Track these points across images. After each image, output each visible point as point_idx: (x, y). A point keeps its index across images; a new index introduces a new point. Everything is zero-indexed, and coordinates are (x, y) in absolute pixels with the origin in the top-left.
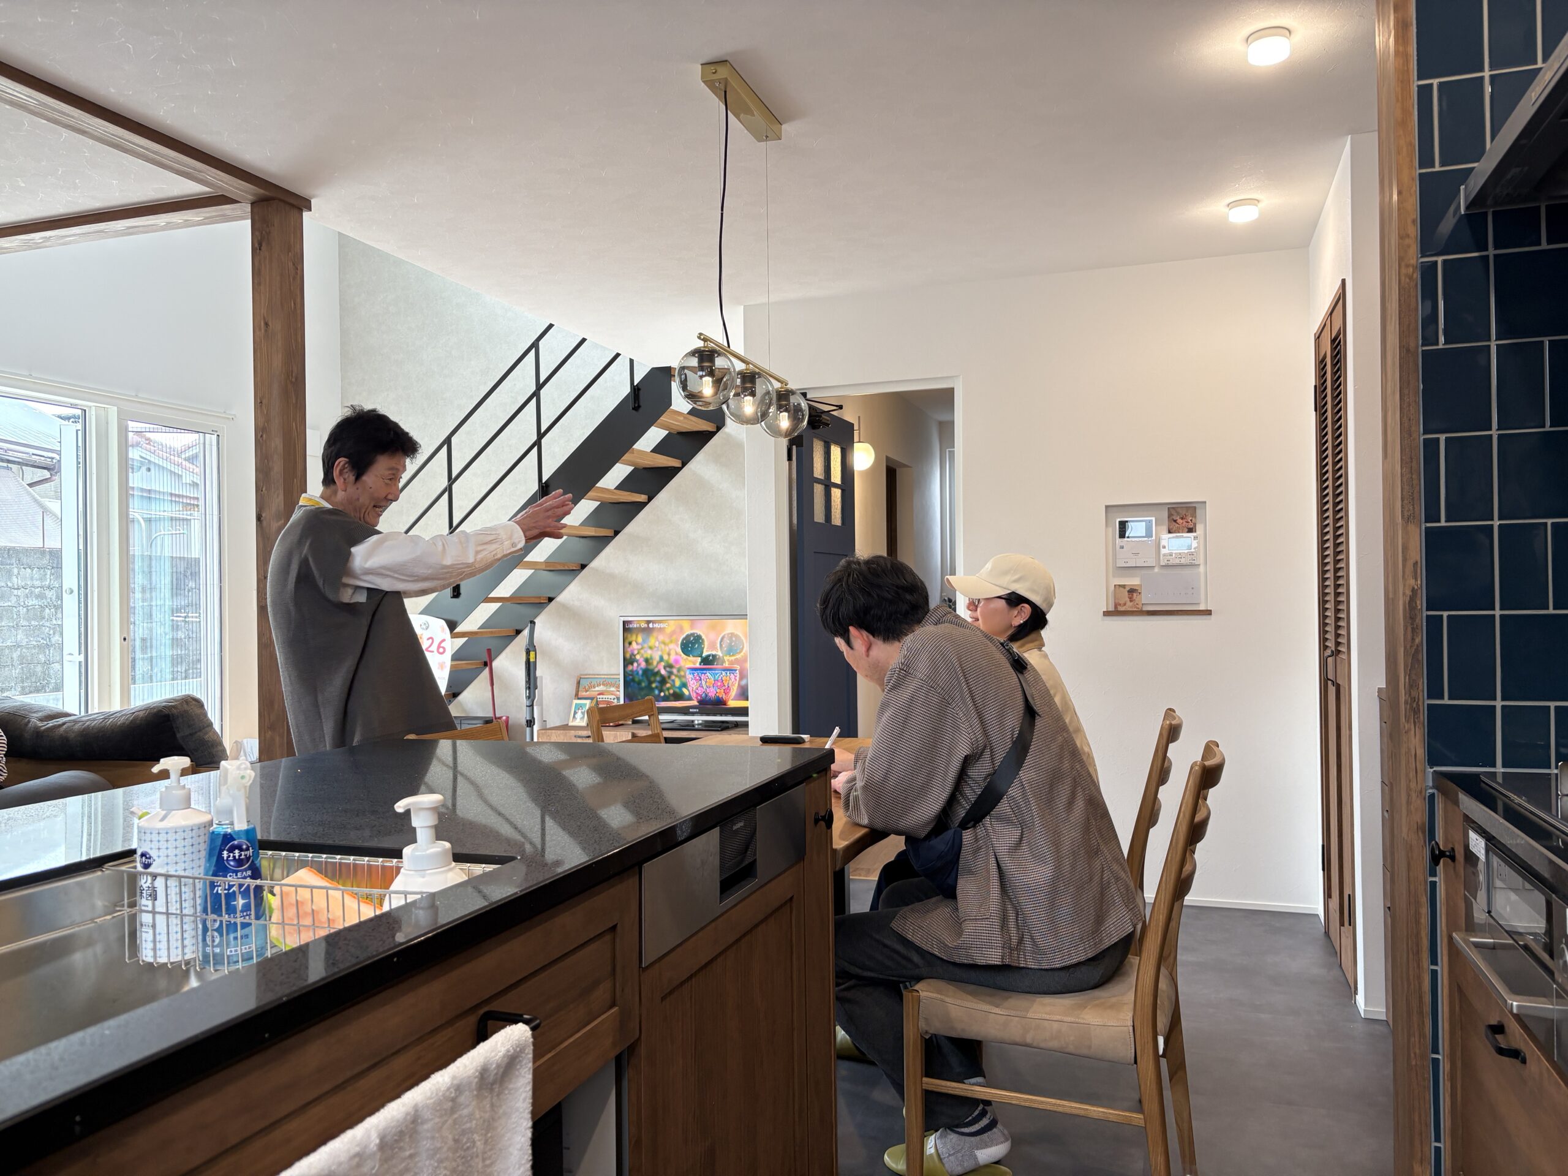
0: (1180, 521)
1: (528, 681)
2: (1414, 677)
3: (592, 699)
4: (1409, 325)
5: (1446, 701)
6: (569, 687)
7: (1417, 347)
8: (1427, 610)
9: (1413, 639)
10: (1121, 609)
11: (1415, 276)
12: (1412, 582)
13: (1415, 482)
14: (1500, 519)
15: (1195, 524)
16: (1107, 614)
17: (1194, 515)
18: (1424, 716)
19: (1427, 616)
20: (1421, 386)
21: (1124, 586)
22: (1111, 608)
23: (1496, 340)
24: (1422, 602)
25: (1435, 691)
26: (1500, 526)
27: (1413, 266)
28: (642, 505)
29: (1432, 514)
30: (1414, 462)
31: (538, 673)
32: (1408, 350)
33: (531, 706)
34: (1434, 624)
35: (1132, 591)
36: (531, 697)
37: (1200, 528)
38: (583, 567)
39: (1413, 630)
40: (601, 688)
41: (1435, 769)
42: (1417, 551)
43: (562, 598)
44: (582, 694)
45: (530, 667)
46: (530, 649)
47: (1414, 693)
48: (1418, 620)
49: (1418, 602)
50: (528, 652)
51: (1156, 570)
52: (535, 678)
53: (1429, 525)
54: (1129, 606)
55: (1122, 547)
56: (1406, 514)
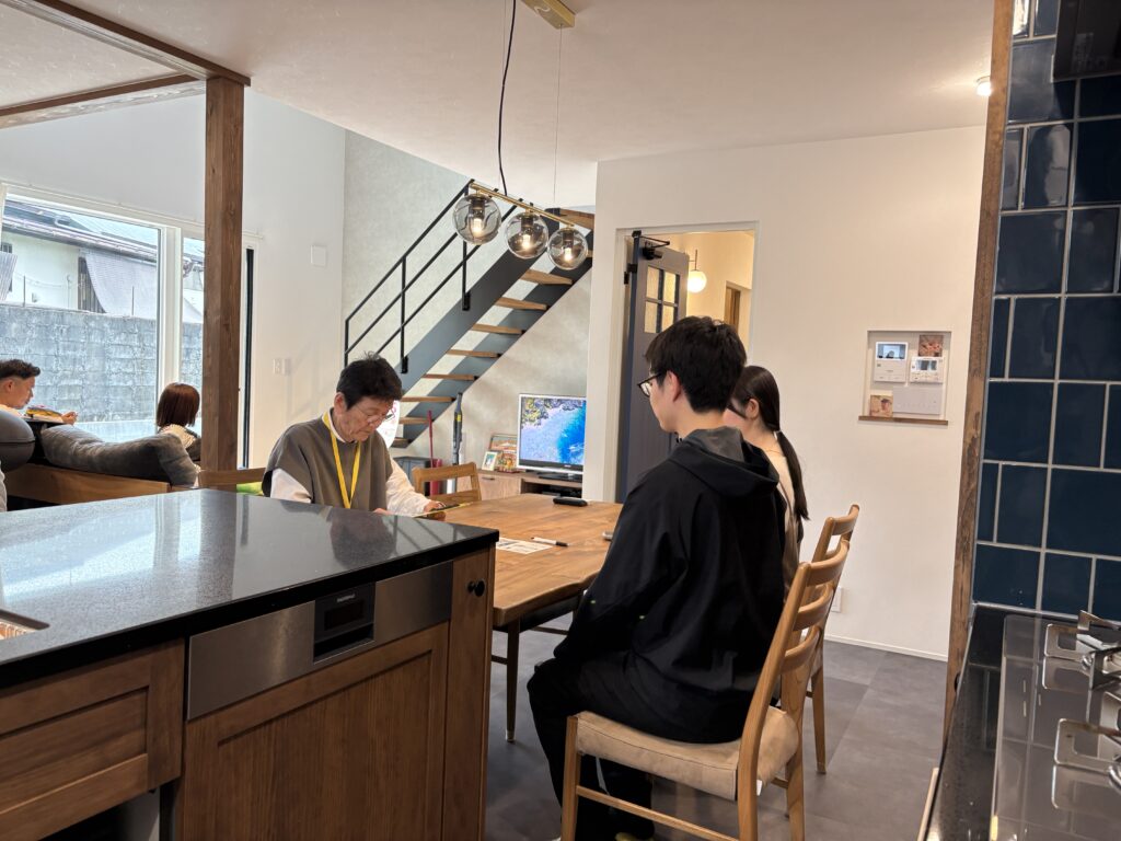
0: (928, 347)
1: (455, 436)
2: (966, 518)
3: (499, 451)
4: (991, 191)
5: (995, 544)
6: (485, 441)
7: (997, 211)
8: (985, 458)
9: (969, 484)
10: (875, 415)
11: (1001, 142)
12: (973, 431)
13: (984, 339)
14: (1061, 378)
15: (941, 350)
16: (862, 418)
17: (941, 342)
18: (973, 555)
19: (984, 464)
20: (998, 248)
21: (878, 397)
22: (867, 414)
23: (1074, 206)
24: (980, 450)
25: (985, 534)
26: (1060, 385)
27: (999, 133)
28: (543, 312)
29: (997, 370)
30: (985, 318)
31: (463, 431)
32: (988, 214)
33: (457, 454)
34: (989, 472)
35: (885, 401)
36: (457, 447)
37: (945, 353)
38: (499, 355)
39: (970, 476)
40: (507, 444)
41: (981, 604)
42: (981, 404)
43: (483, 377)
44: (494, 447)
45: (457, 426)
46: (458, 412)
47: (966, 533)
48: (975, 467)
49: (977, 450)
50: (456, 415)
51: (906, 385)
52: (461, 434)
53: (993, 380)
54: (881, 413)
55: (879, 365)
56: (973, 368)
